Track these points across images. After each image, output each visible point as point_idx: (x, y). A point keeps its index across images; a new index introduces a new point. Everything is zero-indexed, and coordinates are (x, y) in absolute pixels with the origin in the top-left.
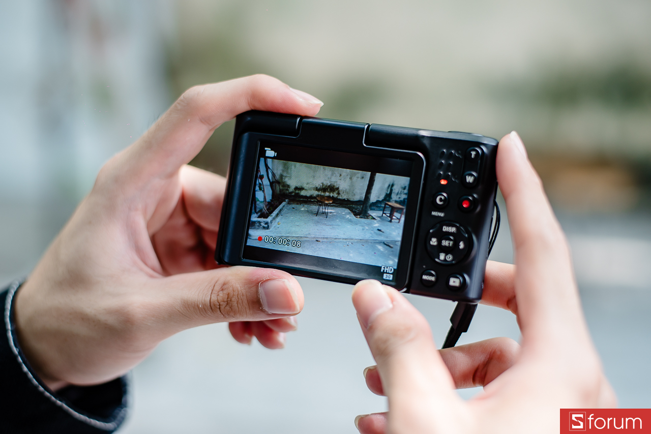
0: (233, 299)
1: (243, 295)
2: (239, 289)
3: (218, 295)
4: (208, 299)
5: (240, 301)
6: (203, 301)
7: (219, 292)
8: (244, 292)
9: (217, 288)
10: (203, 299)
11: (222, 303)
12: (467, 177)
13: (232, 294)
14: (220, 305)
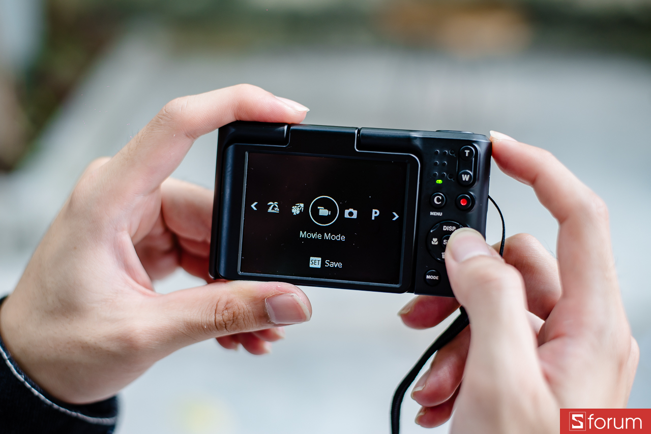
0: (239, 317)
1: (249, 312)
2: (245, 306)
3: (223, 315)
4: (213, 319)
5: (247, 318)
6: (208, 322)
7: (223, 311)
8: (250, 308)
9: (221, 307)
10: (208, 320)
11: (227, 323)
12: (463, 175)
13: (237, 312)
14: (225, 324)
